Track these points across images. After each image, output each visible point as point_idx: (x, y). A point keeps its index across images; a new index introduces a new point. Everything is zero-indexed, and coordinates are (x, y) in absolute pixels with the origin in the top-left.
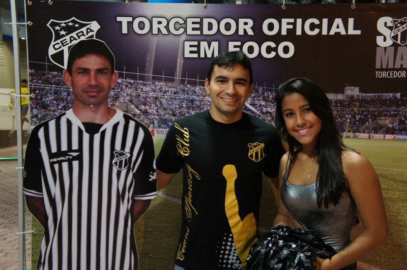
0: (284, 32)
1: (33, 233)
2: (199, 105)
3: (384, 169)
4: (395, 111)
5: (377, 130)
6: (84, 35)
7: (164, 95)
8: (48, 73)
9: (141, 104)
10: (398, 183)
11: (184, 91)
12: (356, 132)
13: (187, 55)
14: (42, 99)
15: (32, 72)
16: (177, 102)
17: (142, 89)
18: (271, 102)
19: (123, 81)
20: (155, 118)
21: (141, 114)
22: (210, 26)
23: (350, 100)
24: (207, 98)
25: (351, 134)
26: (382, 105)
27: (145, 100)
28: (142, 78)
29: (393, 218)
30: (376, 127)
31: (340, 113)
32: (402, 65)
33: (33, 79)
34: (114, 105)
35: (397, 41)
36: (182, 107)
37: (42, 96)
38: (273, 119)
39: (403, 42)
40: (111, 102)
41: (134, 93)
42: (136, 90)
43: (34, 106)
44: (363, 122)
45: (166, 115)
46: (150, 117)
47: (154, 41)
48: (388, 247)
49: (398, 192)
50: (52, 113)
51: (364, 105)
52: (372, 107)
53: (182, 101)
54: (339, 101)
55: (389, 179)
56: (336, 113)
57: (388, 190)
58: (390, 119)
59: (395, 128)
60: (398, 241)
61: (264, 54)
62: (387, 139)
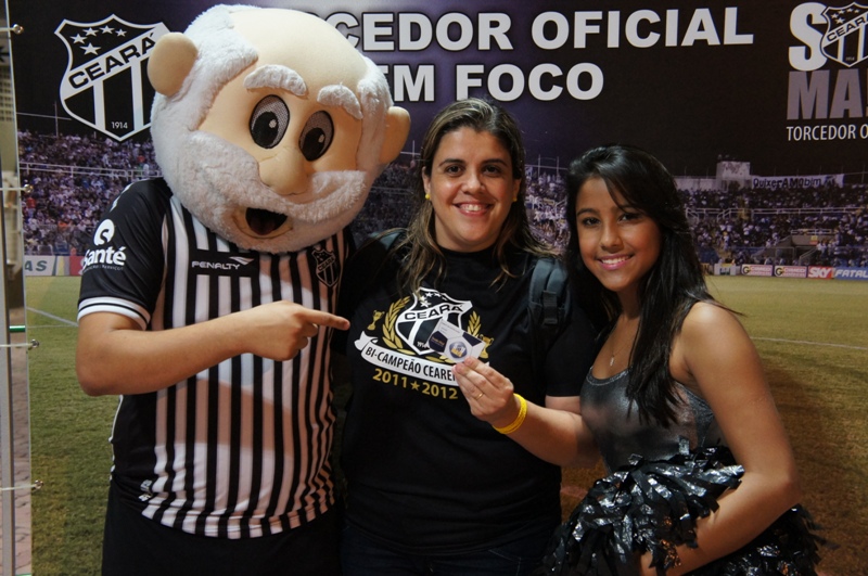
0: (580, 43)
1: (34, 489)
2: (393, 206)
3: (806, 345)
4: (832, 215)
5: (789, 258)
6: (138, 55)
8: (60, 139)
10: (840, 376)
12: (743, 263)
14: (47, 195)
15: (24, 138)
18: (552, 198)
22: (416, 31)
23: (729, 192)
25: (732, 267)
26: (802, 201)
29: (830, 452)
30: (788, 250)
31: (708, 221)
32: (846, 112)
33: (28, 152)
35: (836, 56)
37: (49, 189)
38: (557, 234)
39: (849, 59)
43: (31, 211)
44: (758, 239)
49: (840, 396)
50: (72, 227)
51: (762, 203)
52: (778, 207)
54: (705, 193)
55: (818, 366)
56: (698, 220)
57: (817, 391)
58: (821, 233)
59: (832, 253)
60: (840, 504)
61: (537, 92)
62: (815, 278)
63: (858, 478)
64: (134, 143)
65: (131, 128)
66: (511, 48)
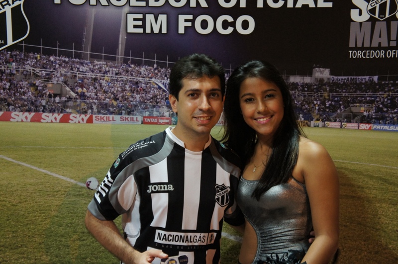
0: (243, 4)
2: (145, 88)
3: (357, 164)
4: (372, 97)
5: (350, 118)
6: (10, 5)
7: (104, 76)
9: (77, 86)
10: (375, 180)
11: (127, 71)
12: (326, 121)
13: (131, 30)
16: (119, 84)
17: (78, 69)
19: (56, 59)
20: (93, 102)
21: (77, 97)
23: (319, 84)
24: (153, 80)
25: (320, 123)
26: (357, 89)
27: (82, 81)
28: (78, 56)
29: (369, 220)
30: (349, 115)
31: (308, 99)
34: (46, 86)
35: (375, 15)
36: (125, 90)
39: (381, 16)
40: (42, 83)
41: (69, 73)
42: (72, 69)
44: (334, 109)
45: (107, 99)
46: (88, 101)
47: (92, 13)
48: (363, 255)
49: (375, 191)
51: (336, 90)
52: (344, 92)
53: (125, 82)
54: (307, 84)
55: (363, 175)
56: (303, 98)
57: (363, 188)
58: (366, 106)
59: (372, 117)
60: (374, 247)
61: (220, 30)
62: (362, 129)
63: (383, 234)
64: (7, 51)
65: (6, 43)
66: (207, 6)
